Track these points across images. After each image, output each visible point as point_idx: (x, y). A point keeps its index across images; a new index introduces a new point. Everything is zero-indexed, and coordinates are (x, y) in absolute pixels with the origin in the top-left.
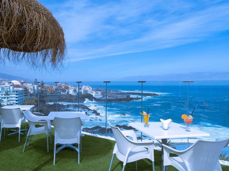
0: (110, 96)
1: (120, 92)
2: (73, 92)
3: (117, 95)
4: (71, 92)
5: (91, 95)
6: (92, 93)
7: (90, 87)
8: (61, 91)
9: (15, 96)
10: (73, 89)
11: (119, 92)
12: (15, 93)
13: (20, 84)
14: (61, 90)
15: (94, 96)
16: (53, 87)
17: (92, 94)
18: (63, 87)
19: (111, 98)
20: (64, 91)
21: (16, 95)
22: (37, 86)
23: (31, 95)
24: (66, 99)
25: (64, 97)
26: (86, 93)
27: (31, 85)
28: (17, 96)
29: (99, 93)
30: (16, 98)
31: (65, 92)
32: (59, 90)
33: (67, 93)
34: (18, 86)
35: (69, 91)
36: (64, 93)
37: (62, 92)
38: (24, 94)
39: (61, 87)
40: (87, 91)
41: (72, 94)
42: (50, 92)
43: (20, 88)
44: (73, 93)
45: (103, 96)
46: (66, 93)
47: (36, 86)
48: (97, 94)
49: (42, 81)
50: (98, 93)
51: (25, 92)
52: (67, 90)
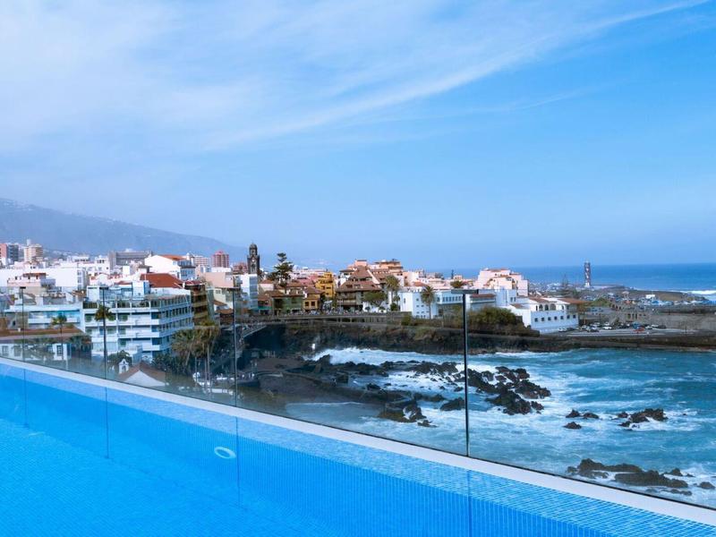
0: (623, 320)
1: (697, 298)
2: (420, 303)
3: (665, 318)
4: (410, 303)
5: (514, 316)
6: (518, 306)
7: (517, 278)
8: (363, 300)
9: (148, 320)
10: (421, 288)
11: (691, 297)
12: (149, 309)
13: (178, 269)
14: (362, 292)
15: (527, 321)
16: (331, 282)
17: (516, 312)
18: (375, 281)
19: (629, 332)
20: (376, 296)
21: (155, 316)
22: (251, 279)
23: (226, 317)
24: (386, 335)
25: (379, 328)
26: (483, 307)
27: (227, 274)
28: (156, 322)
29: (559, 308)
30: (154, 328)
31: (383, 304)
32: (355, 292)
33: (395, 307)
34: (165, 280)
35: (398, 299)
36: (376, 310)
37: (365, 305)
38: (191, 315)
39: (364, 280)
40: (492, 296)
41: (414, 314)
42: (313, 304)
43: (175, 287)
44: (421, 309)
45: (581, 323)
46: (389, 306)
47: (245, 279)
48: (544, 314)
49: (282, 255)
50: (553, 307)
51: (195, 305)
52: (390, 296)
